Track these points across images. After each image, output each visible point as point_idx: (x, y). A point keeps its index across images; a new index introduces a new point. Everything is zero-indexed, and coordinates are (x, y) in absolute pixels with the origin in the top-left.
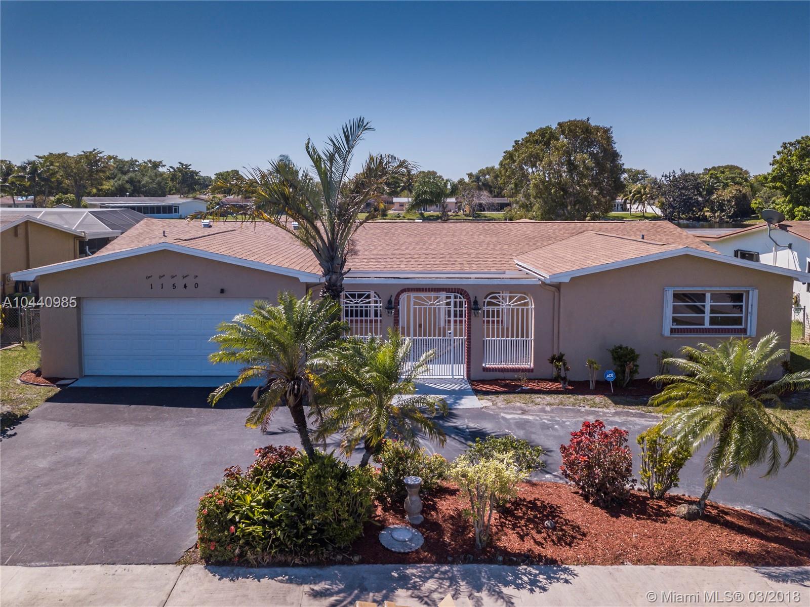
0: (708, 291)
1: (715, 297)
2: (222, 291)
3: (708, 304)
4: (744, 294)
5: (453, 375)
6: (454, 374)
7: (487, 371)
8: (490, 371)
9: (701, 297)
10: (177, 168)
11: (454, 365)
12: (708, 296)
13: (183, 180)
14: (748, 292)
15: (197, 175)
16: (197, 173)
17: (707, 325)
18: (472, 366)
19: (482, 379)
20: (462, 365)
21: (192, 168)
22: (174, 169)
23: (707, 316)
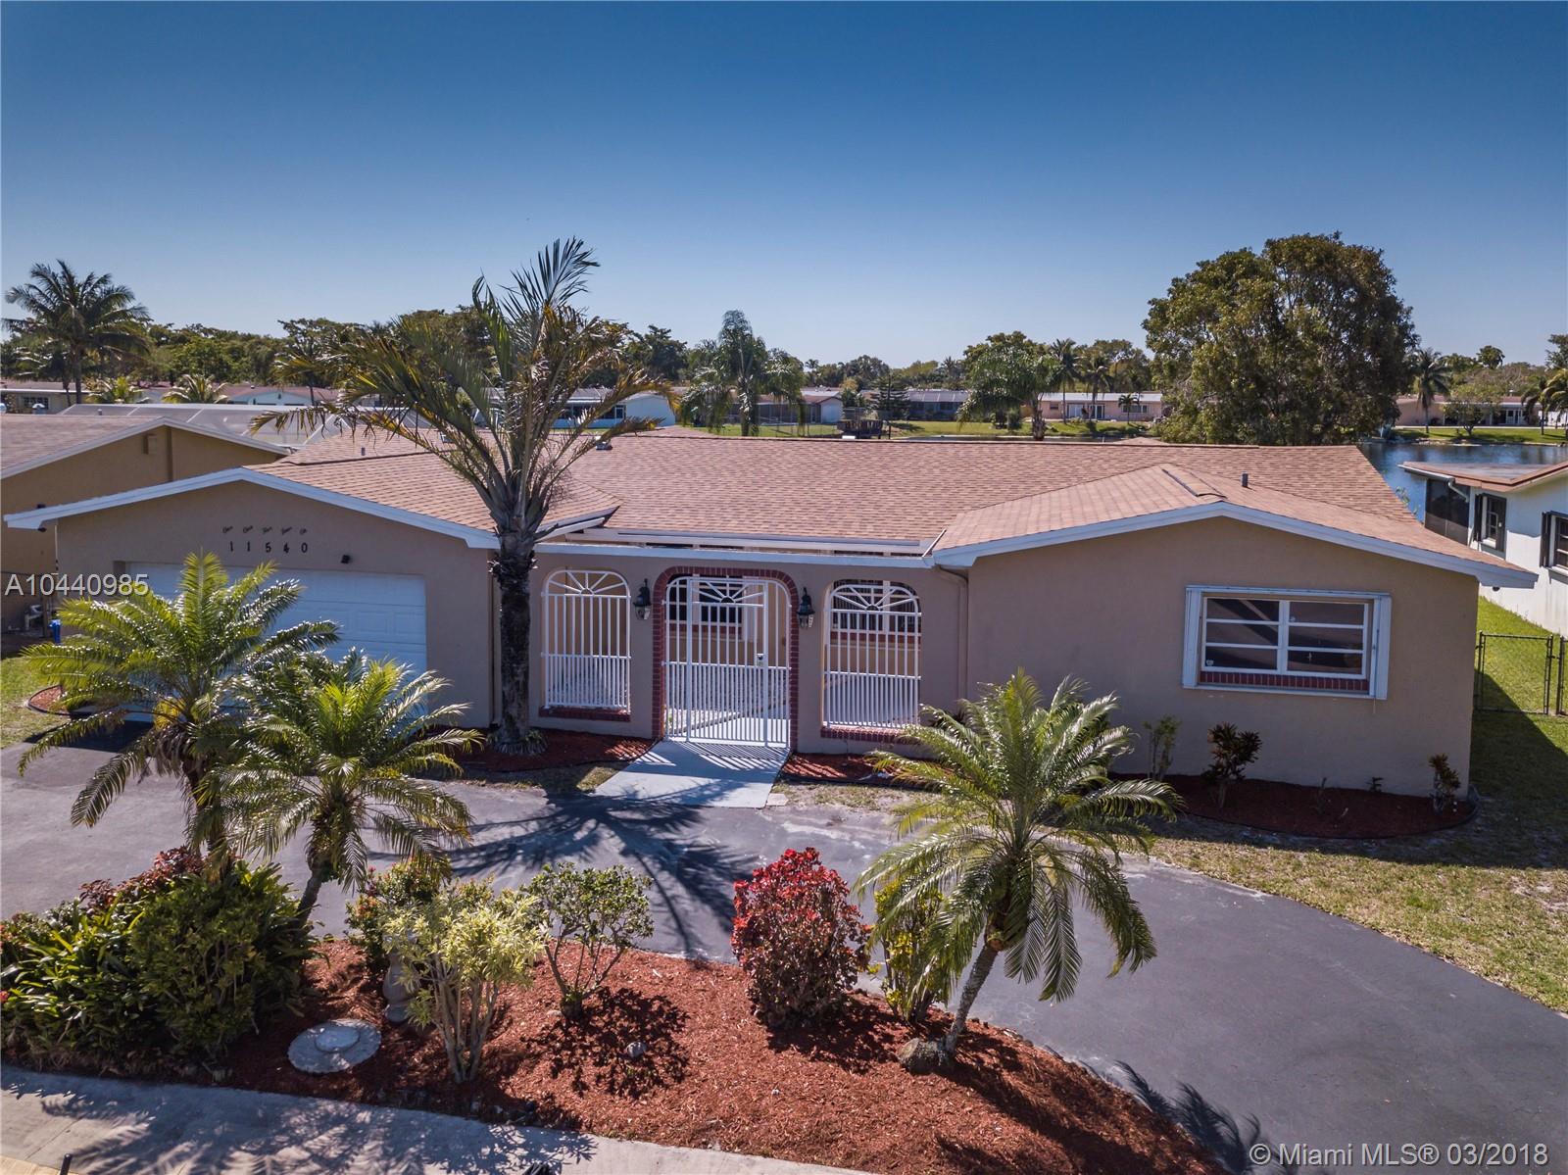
0: (1285, 597)
1: (1299, 610)
2: (346, 559)
3: (1284, 624)
4: (1366, 606)
5: (766, 740)
6: (769, 739)
7: (829, 737)
8: (834, 737)
9: (1270, 609)
10: (647, 336)
11: (769, 721)
12: (1284, 608)
13: (655, 358)
14: (1371, 602)
15: (680, 350)
16: (680, 347)
17: (1282, 668)
18: (800, 725)
19: (819, 751)
20: (784, 721)
21: (673, 337)
22: (642, 339)
23: (1283, 649)
